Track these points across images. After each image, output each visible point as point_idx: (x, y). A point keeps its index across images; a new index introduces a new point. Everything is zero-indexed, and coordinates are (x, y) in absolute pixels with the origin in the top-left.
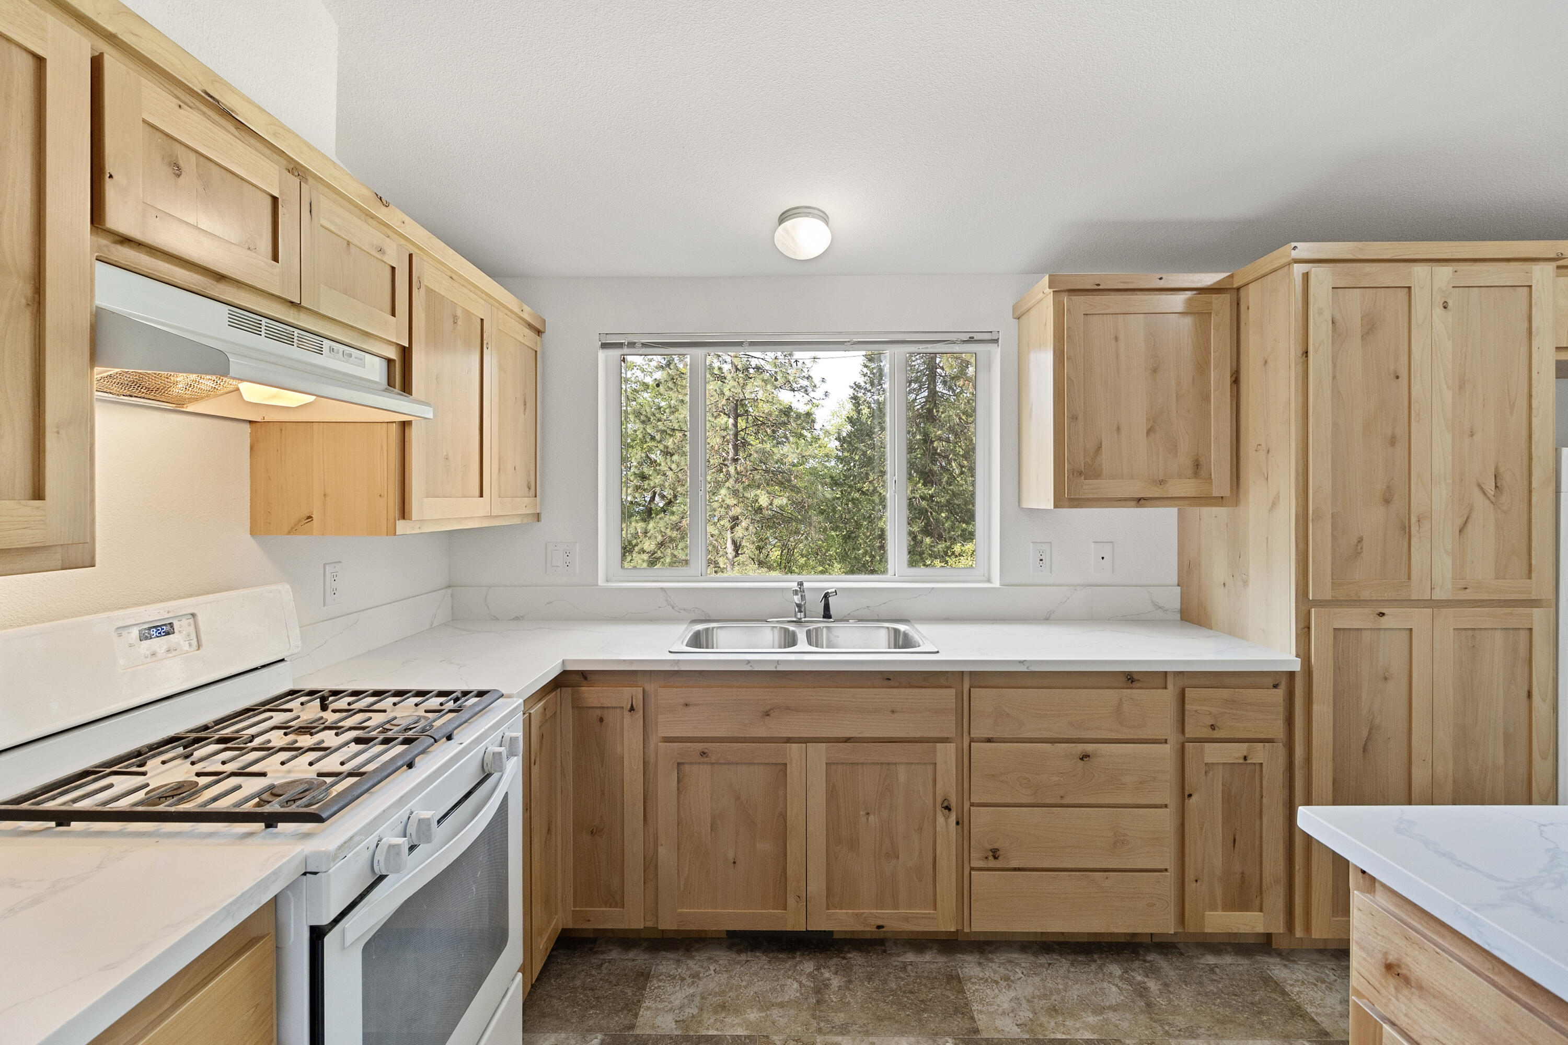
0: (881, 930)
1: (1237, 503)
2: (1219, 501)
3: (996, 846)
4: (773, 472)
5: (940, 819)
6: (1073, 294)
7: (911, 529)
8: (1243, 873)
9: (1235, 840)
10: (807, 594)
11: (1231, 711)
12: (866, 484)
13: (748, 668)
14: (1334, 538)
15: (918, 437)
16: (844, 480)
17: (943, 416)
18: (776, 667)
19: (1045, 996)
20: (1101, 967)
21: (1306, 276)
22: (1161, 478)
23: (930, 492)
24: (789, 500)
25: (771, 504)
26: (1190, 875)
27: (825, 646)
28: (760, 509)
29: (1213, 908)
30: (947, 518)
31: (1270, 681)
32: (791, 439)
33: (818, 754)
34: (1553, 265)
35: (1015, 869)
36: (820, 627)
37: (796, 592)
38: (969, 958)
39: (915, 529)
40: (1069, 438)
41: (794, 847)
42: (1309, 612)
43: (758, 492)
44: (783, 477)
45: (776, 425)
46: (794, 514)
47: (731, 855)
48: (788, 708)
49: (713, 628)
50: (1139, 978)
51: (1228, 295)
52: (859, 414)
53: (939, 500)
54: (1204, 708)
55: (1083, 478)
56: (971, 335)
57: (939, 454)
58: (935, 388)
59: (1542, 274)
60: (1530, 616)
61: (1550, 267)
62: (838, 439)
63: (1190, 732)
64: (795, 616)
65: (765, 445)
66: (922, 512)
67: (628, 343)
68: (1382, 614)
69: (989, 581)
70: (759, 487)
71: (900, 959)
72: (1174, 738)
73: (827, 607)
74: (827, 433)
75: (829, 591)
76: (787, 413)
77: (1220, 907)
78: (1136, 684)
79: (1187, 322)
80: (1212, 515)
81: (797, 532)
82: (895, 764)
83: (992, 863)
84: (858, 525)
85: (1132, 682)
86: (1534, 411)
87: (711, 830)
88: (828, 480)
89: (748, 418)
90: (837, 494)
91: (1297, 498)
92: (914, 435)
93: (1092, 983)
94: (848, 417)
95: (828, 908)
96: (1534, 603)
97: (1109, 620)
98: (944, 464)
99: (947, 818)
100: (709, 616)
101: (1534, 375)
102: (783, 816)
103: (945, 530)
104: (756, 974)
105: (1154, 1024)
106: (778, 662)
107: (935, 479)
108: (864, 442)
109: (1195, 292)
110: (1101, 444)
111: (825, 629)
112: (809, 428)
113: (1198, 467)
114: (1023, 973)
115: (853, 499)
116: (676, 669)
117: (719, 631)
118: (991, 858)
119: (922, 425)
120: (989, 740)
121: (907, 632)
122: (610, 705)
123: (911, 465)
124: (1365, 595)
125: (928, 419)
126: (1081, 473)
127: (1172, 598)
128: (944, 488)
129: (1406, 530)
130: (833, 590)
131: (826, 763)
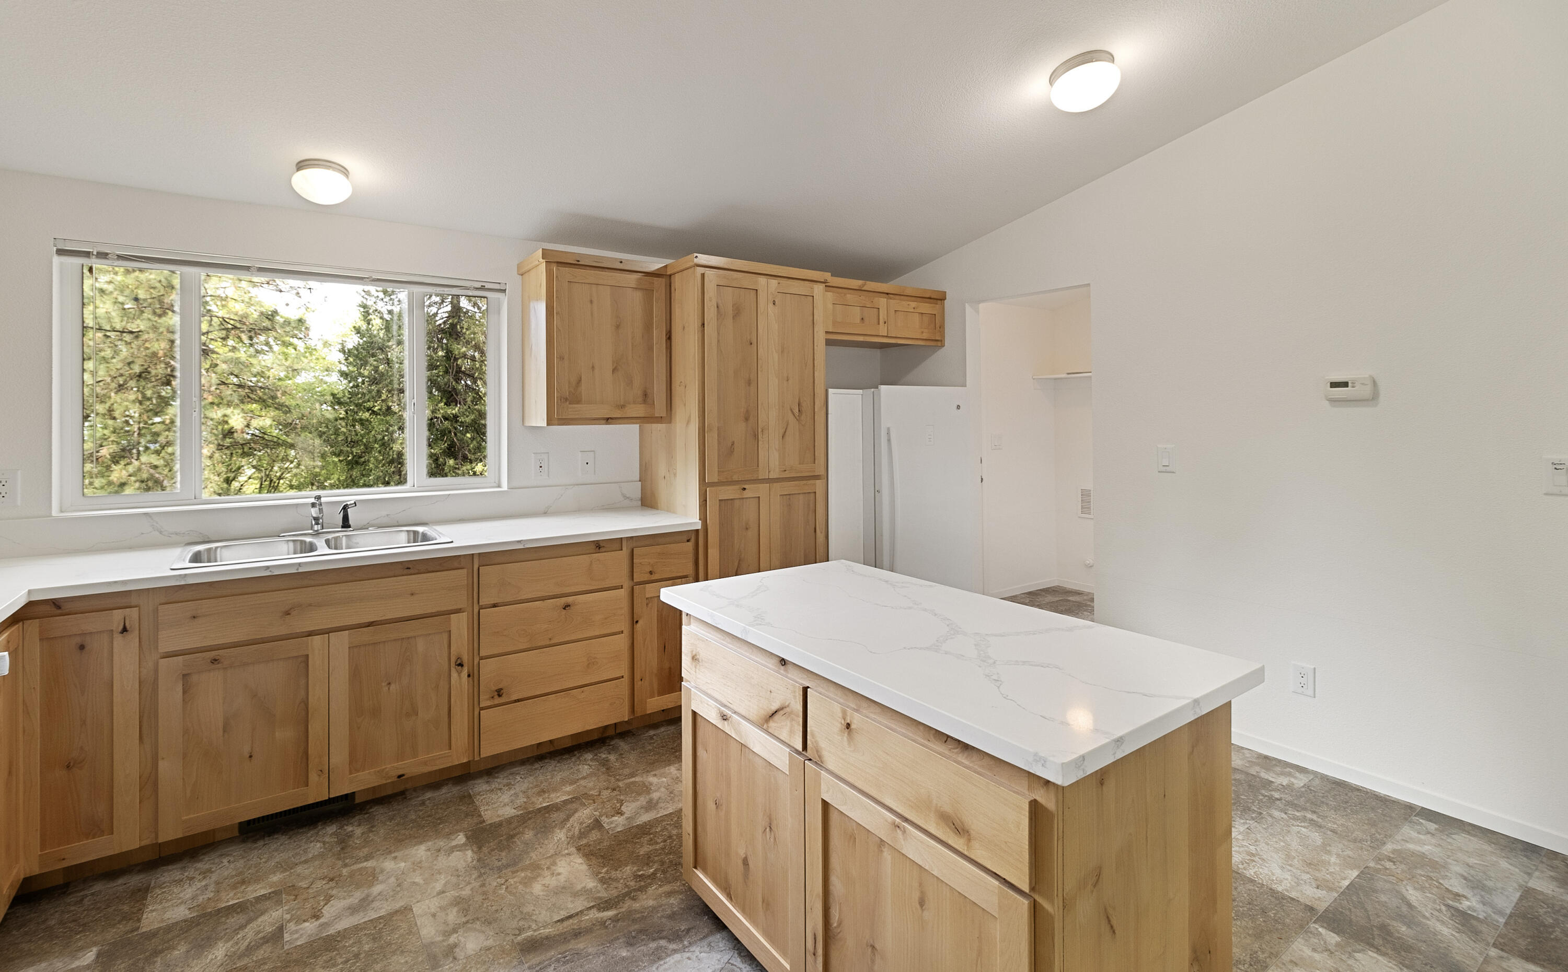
0: (402, 778)
1: (670, 421)
2: (660, 420)
3: (500, 686)
4: (249, 387)
5: (454, 675)
6: (560, 265)
7: (432, 451)
8: (670, 668)
9: (665, 647)
10: (324, 507)
11: (661, 560)
12: (378, 402)
13: (267, 573)
14: (719, 443)
15: (440, 353)
16: (350, 398)
17: (467, 333)
18: (298, 569)
19: (537, 786)
20: (579, 758)
21: (703, 275)
22: (622, 404)
23: (454, 412)
24: (274, 421)
25: (248, 426)
26: (637, 677)
27: (344, 547)
28: (230, 433)
29: (652, 696)
30: (473, 439)
31: (685, 538)
32: (276, 348)
33: (341, 641)
34: (824, 285)
35: (516, 701)
36: (339, 536)
37: (313, 505)
38: (479, 781)
39: (436, 451)
40: (558, 373)
41: (316, 727)
42: (706, 491)
43: (229, 411)
44: (265, 394)
45: (253, 332)
46: (282, 438)
47: (246, 750)
48: (310, 605)
49: (217, 548)
50: (604, 756)
51: (664, 280)
52: (369, 324)
53: (463, 420)
54: (646, 560)
55: (568, 403)
56: (483, 284)
57: (464, 373)
58: (459, 304)
59: (818, 289)
60: (815, 484)
61: (822, 286)
62: (343, 351)
63: (637, 578)
64: (312, 528)
65: (237, 355)
66: (444, 433)
67: (97, 253)
68: (744, 489)
69: (499, 486)
70: (229, 404)
71: (420, 799)
72: (627, 584)
73: (346, 519)
74: (326, 344)
75: (349, 503)
76: (270, 317)
77: (656, 695)
78: (602, 550)
79: (638, 295)
80: (658, 429)
81: (285, 459)
82: (415, 637)
83: (498, 700)
84: (368, 449)
85: (599, 548)
86: (815, 368)
87: (224, 731)
88: (330, 398)
89: (211, 320)
90: (341, 414)
91: (699, 417)
92: (435, 350)
93: (572, 768)
94: (354, 327)
95: (351, 774)
96: (817, 477)
97: (592, 510)
98: (469, 382)
99: (459, 673)
100: (208, 538)
101: (815, 347)
102: (305, 702)
103: (470, 451)
104: (276, 850)
105: (610, 778)
106: (300, 564)
107: (458, 398)
108: (375, 356)
109: (643, 274)
110: (581, 378)
111: (344, 538)
112: (303, 337)
113: (646, 397)
114: (521, 778)
115: (361, 420)
116: (183, 583)
117: (223, 550)
118: (496, 697)
119: (445, 341)
120: (495, 606)
121: (425, 532)
122: (95, 631)
123: (432, 383)
124: (735, 478)
125: (450, 335)
126: (566, 399)
127: (635, 490)
128: (469, 407)
129: (756, 436)
130: (353, 502)
131: (349, 648)
